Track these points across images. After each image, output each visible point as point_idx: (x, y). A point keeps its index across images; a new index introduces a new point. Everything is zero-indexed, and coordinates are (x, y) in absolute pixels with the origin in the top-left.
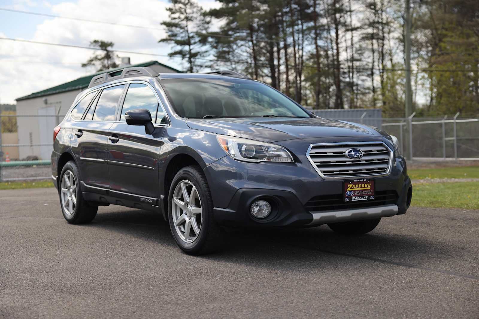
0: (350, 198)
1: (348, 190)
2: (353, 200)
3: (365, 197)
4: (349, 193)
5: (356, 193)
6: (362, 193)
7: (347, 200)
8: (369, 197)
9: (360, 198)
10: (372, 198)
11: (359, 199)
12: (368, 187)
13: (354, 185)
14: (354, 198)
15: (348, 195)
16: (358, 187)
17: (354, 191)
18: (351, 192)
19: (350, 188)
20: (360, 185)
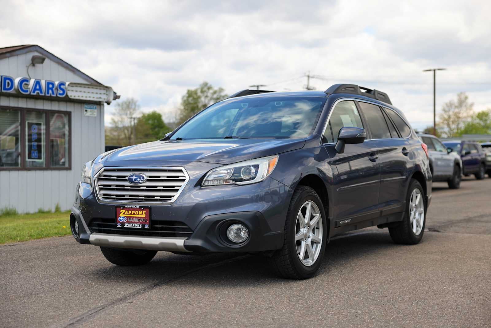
0: (123, 225)
1: (120, 215)
2: (125, 226)
3: (138, 225)
4: (121, 219)
5: (130, 220)
6: (136, 220)
7: (119, 226)
8: (143, 226)
9: (134, 225)
10: (147, 227)
11: (132, 226)
12: (142, 215)
13: (127, 211)
14: (126, 224)
15: (120, 220)
16: (131, 214)
17: (128, 217)
18: (124, 218)
19: (123, 214)
20: (133, 212)
